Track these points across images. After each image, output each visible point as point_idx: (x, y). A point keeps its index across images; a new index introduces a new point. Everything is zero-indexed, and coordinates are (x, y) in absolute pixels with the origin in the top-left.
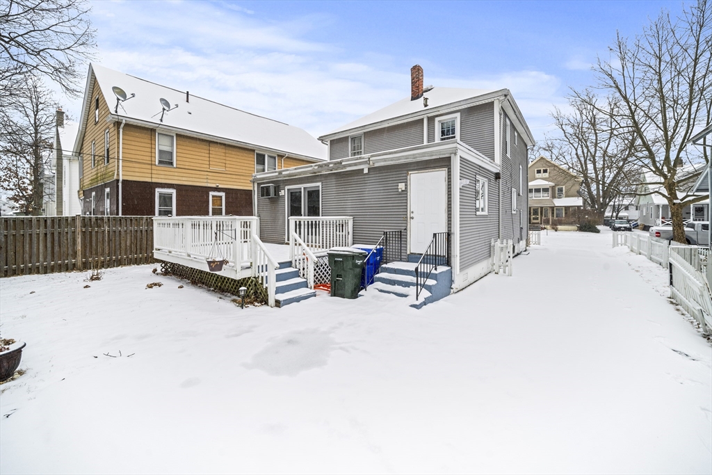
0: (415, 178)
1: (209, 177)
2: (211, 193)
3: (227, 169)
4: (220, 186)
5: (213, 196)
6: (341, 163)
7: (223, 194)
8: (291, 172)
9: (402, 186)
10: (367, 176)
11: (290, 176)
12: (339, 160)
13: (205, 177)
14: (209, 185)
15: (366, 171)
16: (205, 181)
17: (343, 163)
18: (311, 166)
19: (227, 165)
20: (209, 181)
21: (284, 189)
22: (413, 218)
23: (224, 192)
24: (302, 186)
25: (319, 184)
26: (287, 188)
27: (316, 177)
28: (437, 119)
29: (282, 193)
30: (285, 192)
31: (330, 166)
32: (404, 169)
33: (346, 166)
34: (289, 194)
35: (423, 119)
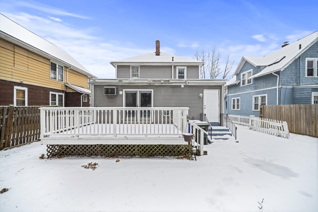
0: (206, 91)
1: (14, 74)
2: (16, 88)
3: (29, 70)
4: (24, 82)
5: (17, 90)
6: (169, 81)
7: (26, 89)
8: (130, 81)
9: (201, 95)
10: (183, 89)
11: (129, 84)
12: (168, 79)
13: (10, 73)
14: (14, 80)
15: (183, 86)
16: (10, 76)
17: (170, 81)
18: (148, 80)
19: (29, 67)
20: (14, 77)
21: (122, 91)
22: (205, 108)
23: (26, 87)
24: (138, 90)
25: (152, 90)
26: (124, 90)
27: (149, 86)
28: (177, 67)
29: (121, 93)
30: (123, 93)
31: (162, 81)
32: (202, 88)
33: (172, 83)
34: (127, 94)
35: (172, 66)
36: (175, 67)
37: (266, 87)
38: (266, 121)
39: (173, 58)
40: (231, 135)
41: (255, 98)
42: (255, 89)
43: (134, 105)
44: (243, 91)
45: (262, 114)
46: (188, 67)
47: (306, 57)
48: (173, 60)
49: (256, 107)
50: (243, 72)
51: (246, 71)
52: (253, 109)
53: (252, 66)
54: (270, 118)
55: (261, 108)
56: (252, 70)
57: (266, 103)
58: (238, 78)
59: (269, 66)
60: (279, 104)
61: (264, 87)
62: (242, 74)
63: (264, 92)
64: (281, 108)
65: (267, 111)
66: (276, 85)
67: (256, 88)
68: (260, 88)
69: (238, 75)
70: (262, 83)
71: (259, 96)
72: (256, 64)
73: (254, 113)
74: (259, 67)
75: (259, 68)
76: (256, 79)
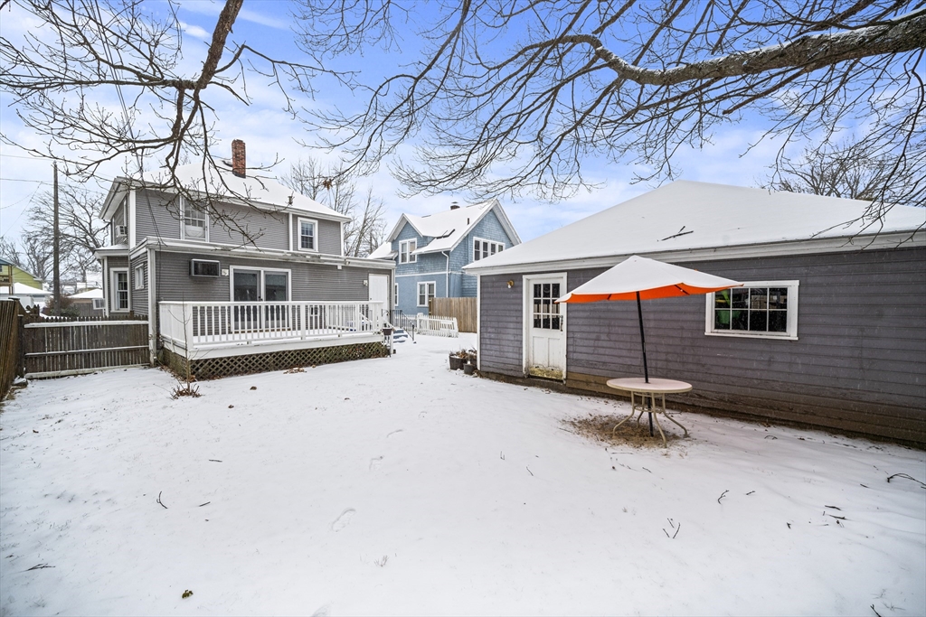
0: (372, 277)
6: (319, 257)
9: (366, 282)
10: (339, 272)
11: (246, 256)
15: (340, 268)
17: (321, 258)
18: (283, 253)
21: (229, 269)
24: (262, 270)
25: (289, 271)
26: (232, 268)
27: (284, 263)
28: (299, 218)
29: (225, 272)
30: (229, 272)
31: (308, 257)
32: (365, 272)
33: (325, 261)
34: (237, 275)
35: (288, 214)
36: (295, 217)
37: (434, 271)
38: (436, 319)
39: (290, 198)
40: (406, 336)
41: (421, 286)
42: (421, 272)
43: (254, 297)
44: (403, 273)
45: (431, 311)
46: (321, 221)
47: (474, 235)
48: (290, 203)
49: (422, 302)
50: (402, 239)
51: (407, 238)
52: (418, 305)
53: (416, 234)
54: (440, 315)
55: (430, 303)
56: (415, 239)
57: (435, 294)
58: (395, 249)
59: (438, 238)
60: (449, 296)
61: (432, 271)
62: (401, 242)
63: (431, 278)
64: (451, 302)
65: (437, 306)
66: (444, 270)
67: (422, 270)
68: (427, 271)
69: (394, 242)
70: (428, 264)
71: (426, 283)
72: (423, 233)
73: (420, 310)
74: (426, 237)
75: (425, 240)
76: (422, 256)
